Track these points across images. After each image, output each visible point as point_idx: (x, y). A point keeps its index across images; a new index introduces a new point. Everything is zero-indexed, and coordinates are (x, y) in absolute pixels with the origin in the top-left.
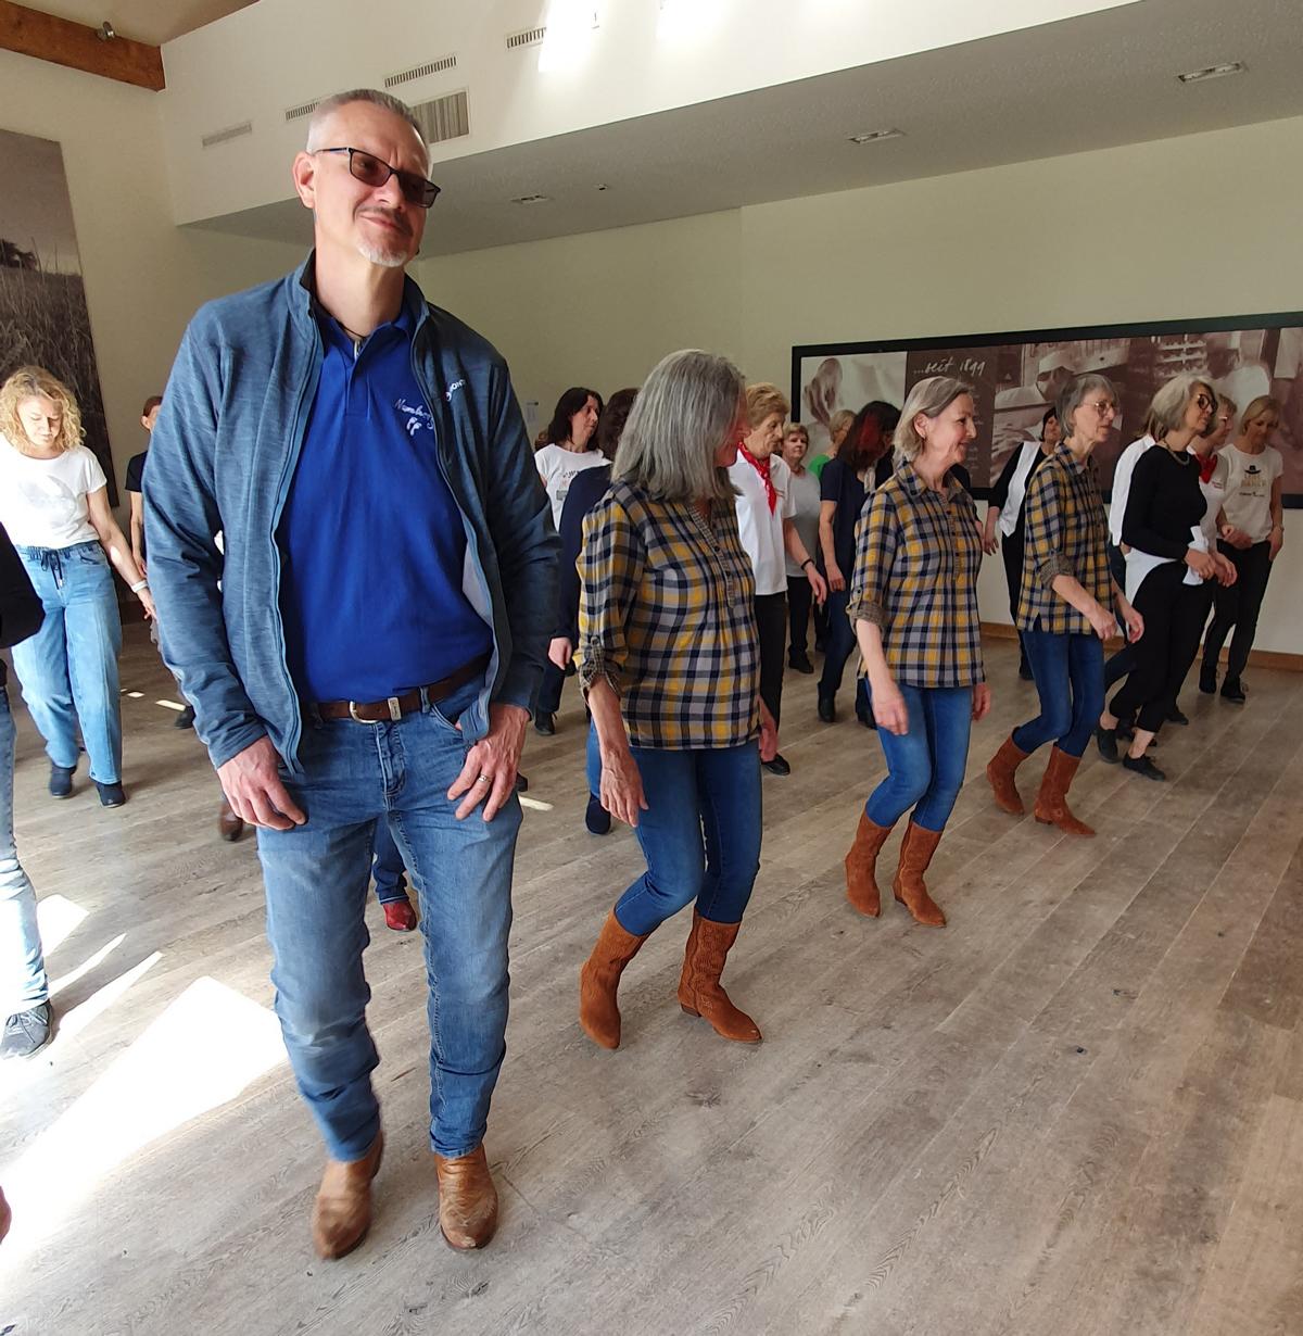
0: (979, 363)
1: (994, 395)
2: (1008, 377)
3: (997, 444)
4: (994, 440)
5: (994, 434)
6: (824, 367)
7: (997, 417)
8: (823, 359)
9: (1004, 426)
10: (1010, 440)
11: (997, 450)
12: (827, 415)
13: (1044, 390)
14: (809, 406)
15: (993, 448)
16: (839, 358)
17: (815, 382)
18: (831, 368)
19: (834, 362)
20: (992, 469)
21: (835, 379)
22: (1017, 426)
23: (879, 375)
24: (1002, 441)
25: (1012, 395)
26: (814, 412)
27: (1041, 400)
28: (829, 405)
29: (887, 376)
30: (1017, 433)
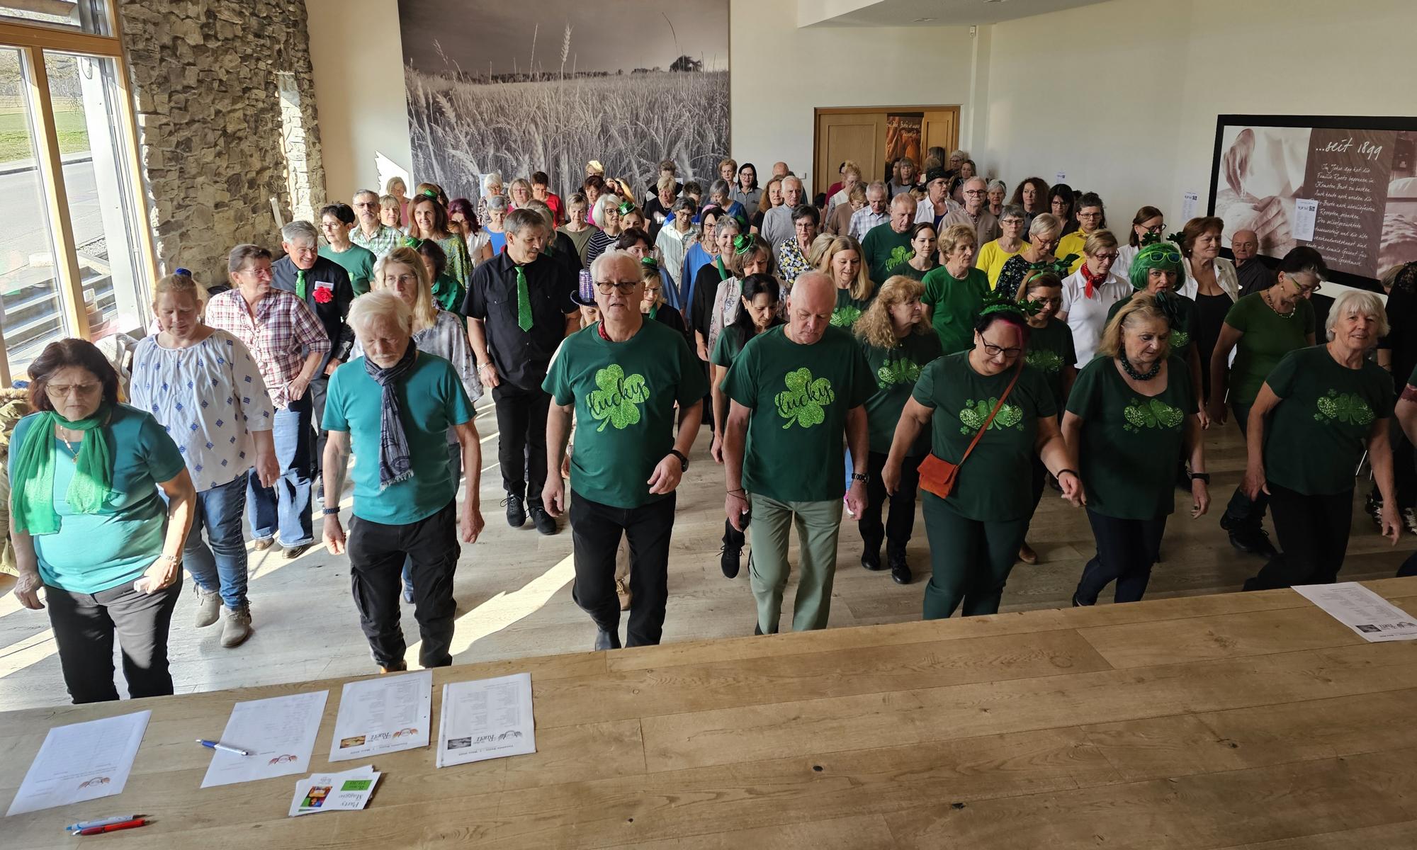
0: (1377, 147)
1: (1387, 182)
2: (1403, 165)
3: (1387, 234)
4: (1384, 230)
5: (1384, 224)
6: (1241, 136)
7: (1389, 205)
8: (1242, 128)
9: (1394, 216)
10: (1401, 232)
11: (1385, 240)
12: (1239, 183)
14: (1226, 173)
15: (1383, 238)
16: (1256, 130)
17: (1233, 150)
18: (1247, 138)
19: (1249, 133)
20: (1380, 260)
21: (1248, 148)
22: (1408, 219)
23: (1285, 148)
24: (1392, 232)
25: (1405, 185)
26: (1229, 178)
28: (1241, 174)
29: (1292, 152)
30: (1408, 226)
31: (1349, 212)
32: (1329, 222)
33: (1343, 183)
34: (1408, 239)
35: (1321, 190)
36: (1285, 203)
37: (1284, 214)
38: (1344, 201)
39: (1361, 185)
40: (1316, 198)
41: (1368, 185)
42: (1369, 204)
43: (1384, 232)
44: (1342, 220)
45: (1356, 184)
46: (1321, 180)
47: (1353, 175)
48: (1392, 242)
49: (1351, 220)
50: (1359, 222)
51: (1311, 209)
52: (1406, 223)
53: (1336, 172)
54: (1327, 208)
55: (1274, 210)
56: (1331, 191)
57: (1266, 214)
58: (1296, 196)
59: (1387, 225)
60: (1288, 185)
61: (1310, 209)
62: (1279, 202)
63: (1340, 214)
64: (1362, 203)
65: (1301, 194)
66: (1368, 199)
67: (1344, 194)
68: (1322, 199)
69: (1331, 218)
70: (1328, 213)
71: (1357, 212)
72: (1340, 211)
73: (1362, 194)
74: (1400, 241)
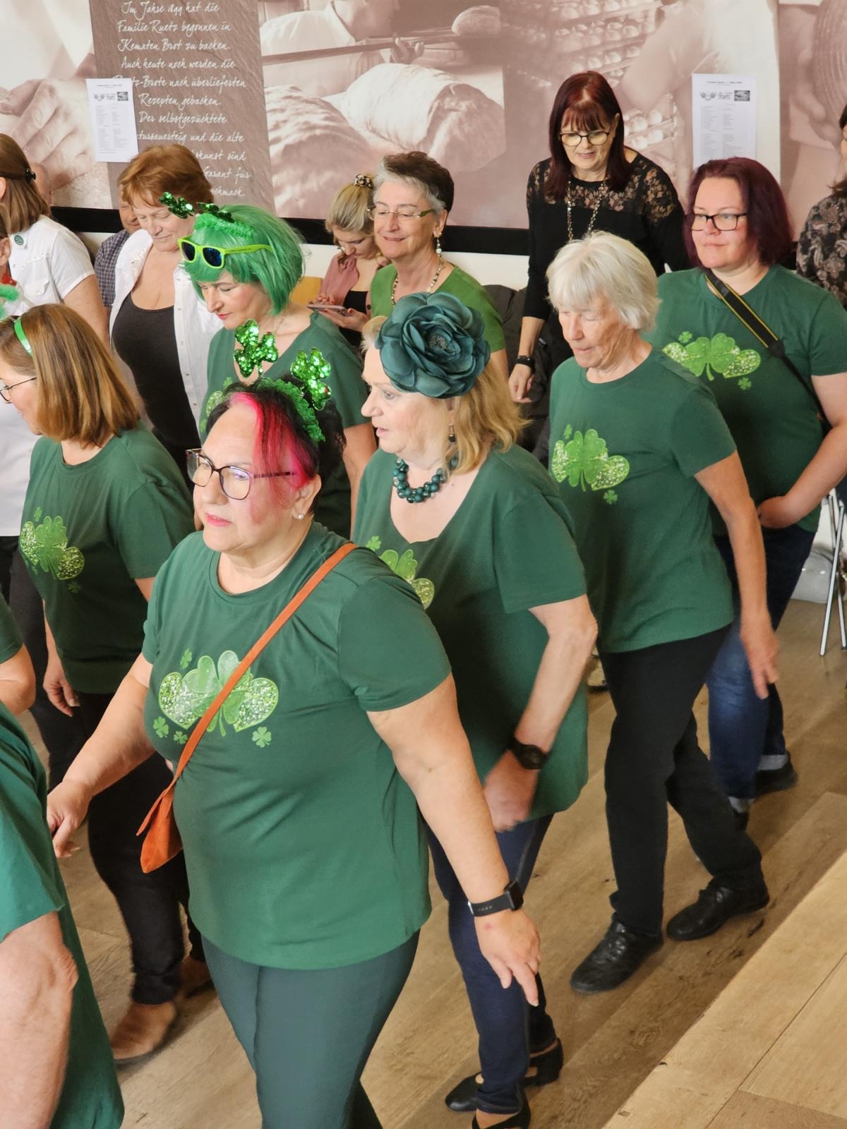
1: (256, 27)
3: (277, 127)
4: (271, 120)
5: (268, 107)
7: (269, 71)
9: (284, 90)
10: (301, 119)
11: (277, 141)
13: (349, 18)
15: (271, 136)
20: (275, 180)
22: (309, 92)
24: (285, 122)
25: (289, 28)
27: (346, 39)
30: (311, 107)
31: (197, 93)
32: (162, 119)
33: (172, 37)
34: (318, 132)
35: (132, 56)
36: (67, 93)
37: (67, 115)
38: (182, 73)
39: (207, 37)
40: (126, 74)
41: (222, 37)
42: (231, 74)
43: (270, 124)
44: (187, 111)
45: (197, 37)
46: (126, 35)
47: (188, 18)
48: (290, 141)
49: (203, 110)
50: (222, 109)
51: (122, 97)
52: (307, 102)
53: (152, 16)
54: (151, 92)
55: (43, 109)
56: (153, 56)
57: (29, 119)
58: (84, 73)
59: (274, 111)
60: (62, 54)
61: (120, 98)
62: (52, 91)
63: (180, 99)
64: (217, 73)
65: (94, 69)
66: (229, 64)
67: (180, 60)
68: (138, 74)
69: (164, 110)
70: (156, 101)
71: (212, 92)
72: (179, 94)
73: (212, 55)
74: (305, 136)
